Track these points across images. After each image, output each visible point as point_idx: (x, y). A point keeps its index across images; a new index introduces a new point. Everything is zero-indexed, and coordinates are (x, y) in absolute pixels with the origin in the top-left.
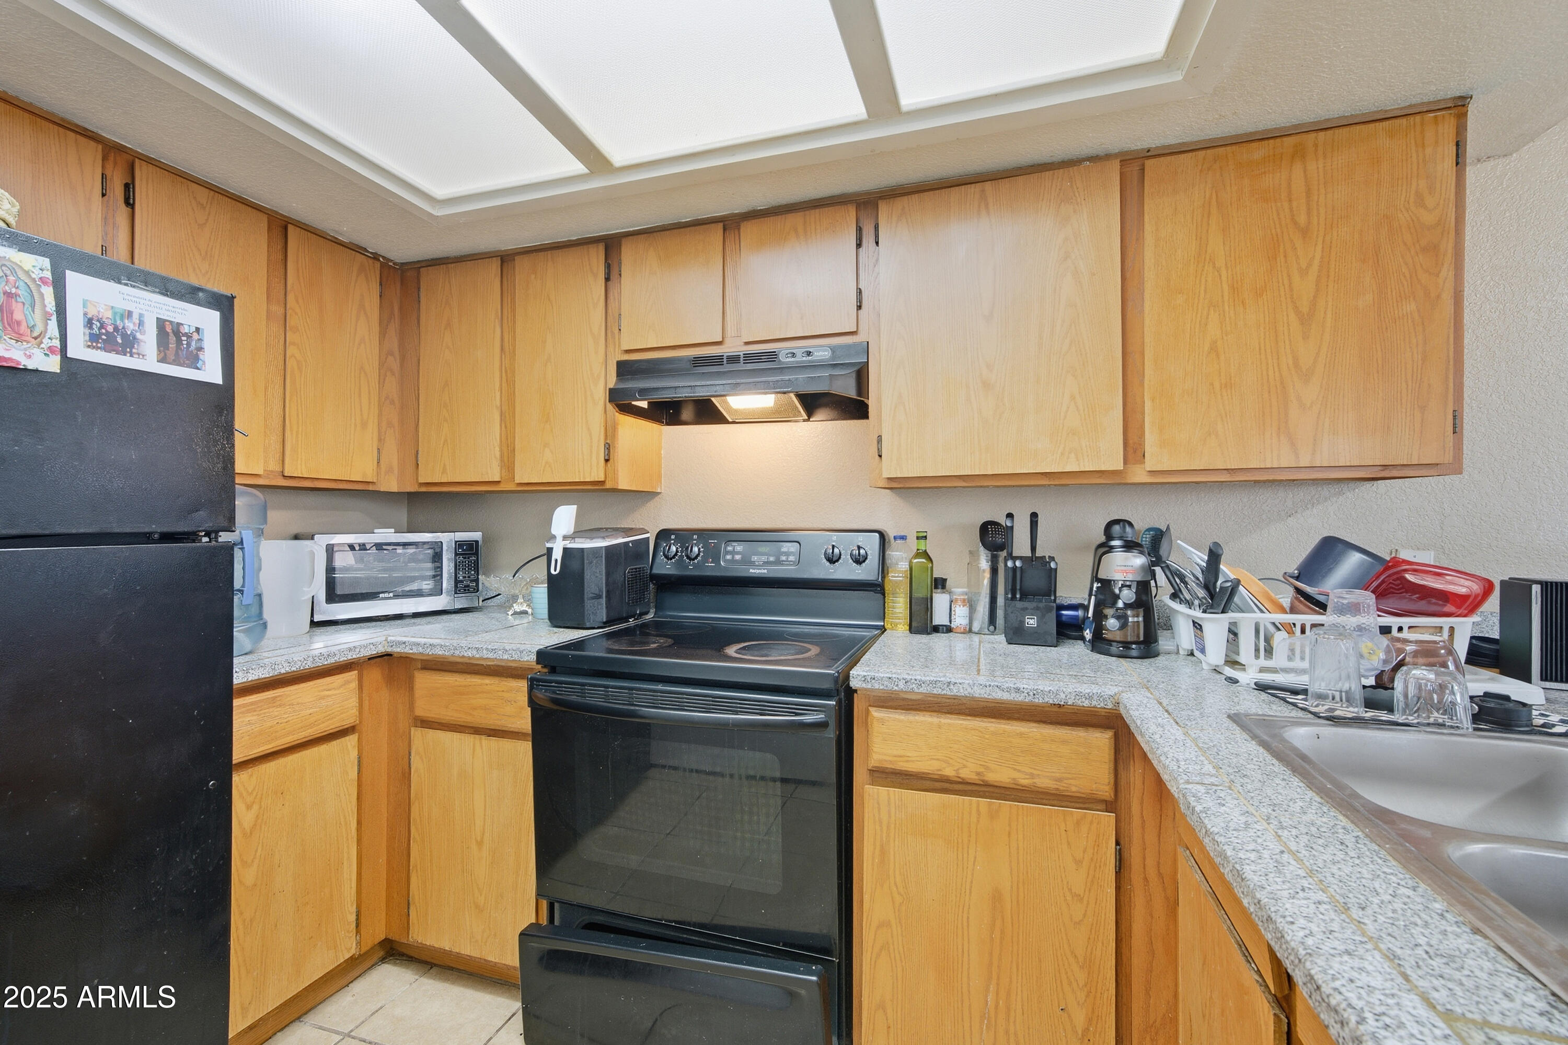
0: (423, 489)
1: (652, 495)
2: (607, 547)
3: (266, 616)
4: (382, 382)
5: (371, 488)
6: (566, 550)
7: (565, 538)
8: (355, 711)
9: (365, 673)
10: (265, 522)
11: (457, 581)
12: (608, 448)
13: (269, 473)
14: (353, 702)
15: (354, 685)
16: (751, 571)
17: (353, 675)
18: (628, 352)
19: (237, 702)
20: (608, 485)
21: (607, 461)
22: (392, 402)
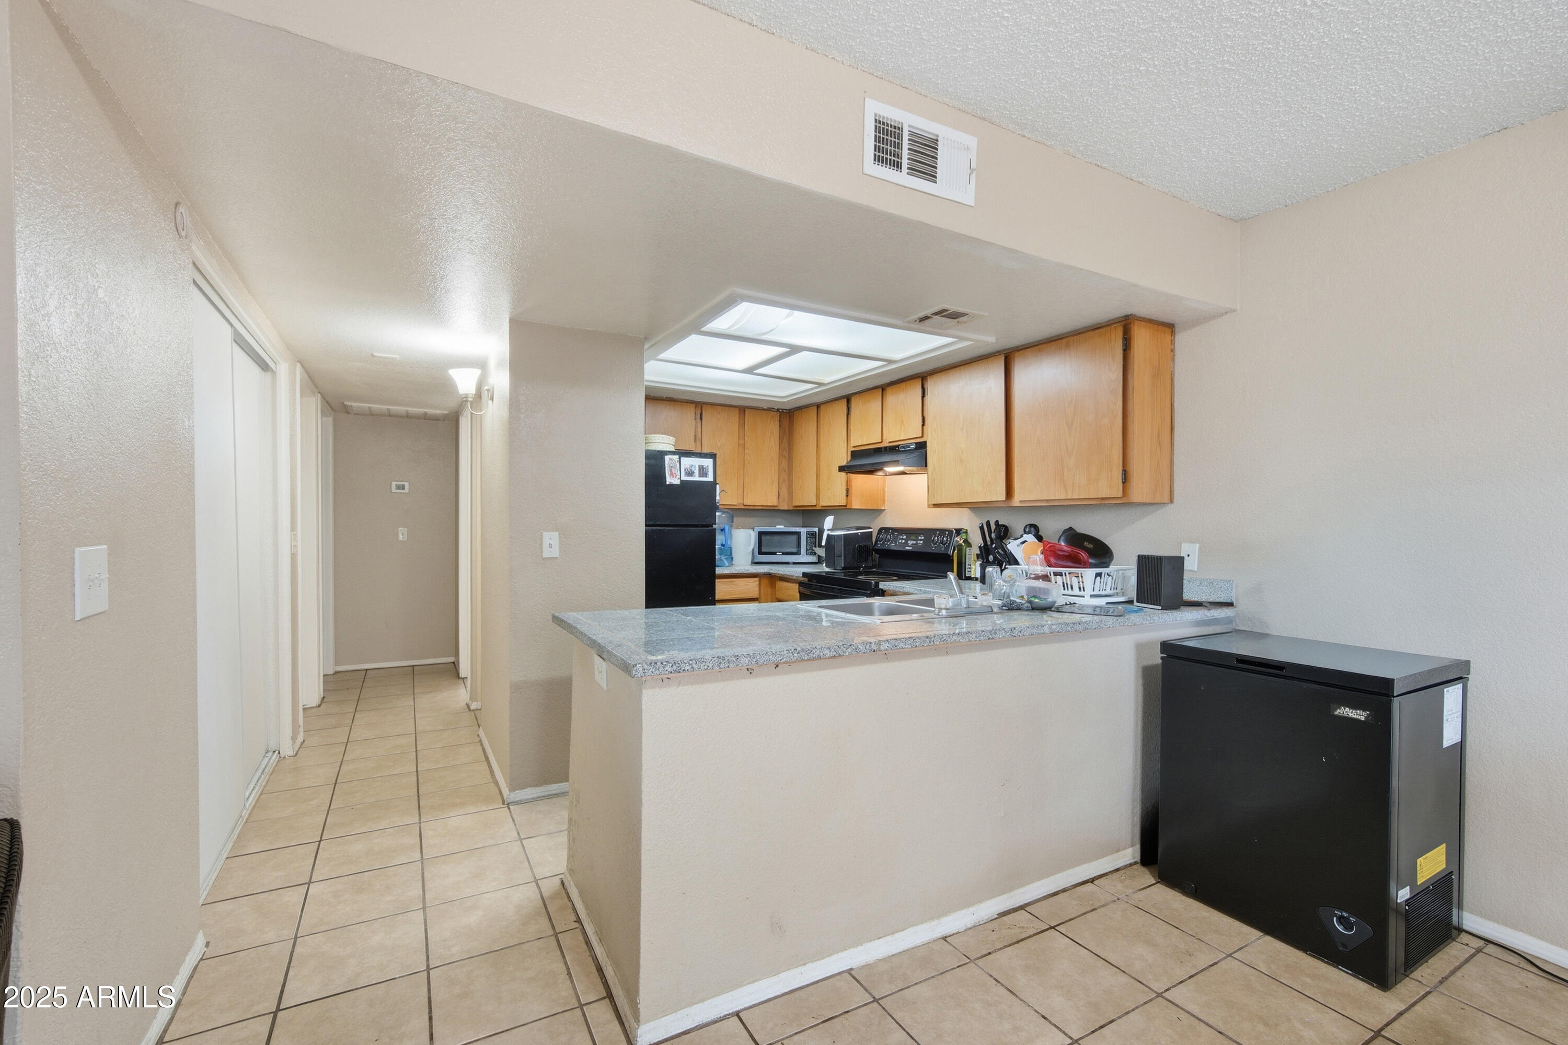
0: (795, 508)
1: (881, 511)
2: (844, 535)
3: (733, 555)
4: (780, 464)
5: (776, 508)
6: (828, 535)
7: (828, 530)
8: (757, 593)
9: (762, 579)
10: (733, 522)
11: (807, 550)
12: (848, 490)
13: (739, 504)
14: (757, 589)
15: (757, 583)
16: (907, 548)
17: (757, 579)
18: (854, 447)
19: (716, 580)
20: (848, 507)
21: (847, 496)
22: (785, 471)
